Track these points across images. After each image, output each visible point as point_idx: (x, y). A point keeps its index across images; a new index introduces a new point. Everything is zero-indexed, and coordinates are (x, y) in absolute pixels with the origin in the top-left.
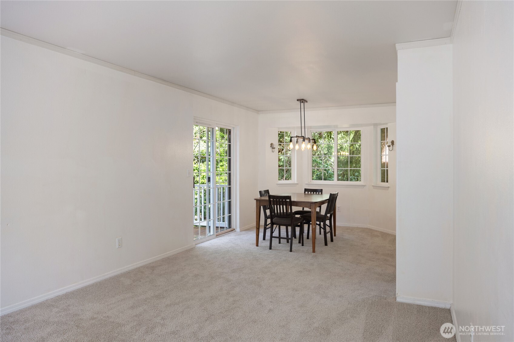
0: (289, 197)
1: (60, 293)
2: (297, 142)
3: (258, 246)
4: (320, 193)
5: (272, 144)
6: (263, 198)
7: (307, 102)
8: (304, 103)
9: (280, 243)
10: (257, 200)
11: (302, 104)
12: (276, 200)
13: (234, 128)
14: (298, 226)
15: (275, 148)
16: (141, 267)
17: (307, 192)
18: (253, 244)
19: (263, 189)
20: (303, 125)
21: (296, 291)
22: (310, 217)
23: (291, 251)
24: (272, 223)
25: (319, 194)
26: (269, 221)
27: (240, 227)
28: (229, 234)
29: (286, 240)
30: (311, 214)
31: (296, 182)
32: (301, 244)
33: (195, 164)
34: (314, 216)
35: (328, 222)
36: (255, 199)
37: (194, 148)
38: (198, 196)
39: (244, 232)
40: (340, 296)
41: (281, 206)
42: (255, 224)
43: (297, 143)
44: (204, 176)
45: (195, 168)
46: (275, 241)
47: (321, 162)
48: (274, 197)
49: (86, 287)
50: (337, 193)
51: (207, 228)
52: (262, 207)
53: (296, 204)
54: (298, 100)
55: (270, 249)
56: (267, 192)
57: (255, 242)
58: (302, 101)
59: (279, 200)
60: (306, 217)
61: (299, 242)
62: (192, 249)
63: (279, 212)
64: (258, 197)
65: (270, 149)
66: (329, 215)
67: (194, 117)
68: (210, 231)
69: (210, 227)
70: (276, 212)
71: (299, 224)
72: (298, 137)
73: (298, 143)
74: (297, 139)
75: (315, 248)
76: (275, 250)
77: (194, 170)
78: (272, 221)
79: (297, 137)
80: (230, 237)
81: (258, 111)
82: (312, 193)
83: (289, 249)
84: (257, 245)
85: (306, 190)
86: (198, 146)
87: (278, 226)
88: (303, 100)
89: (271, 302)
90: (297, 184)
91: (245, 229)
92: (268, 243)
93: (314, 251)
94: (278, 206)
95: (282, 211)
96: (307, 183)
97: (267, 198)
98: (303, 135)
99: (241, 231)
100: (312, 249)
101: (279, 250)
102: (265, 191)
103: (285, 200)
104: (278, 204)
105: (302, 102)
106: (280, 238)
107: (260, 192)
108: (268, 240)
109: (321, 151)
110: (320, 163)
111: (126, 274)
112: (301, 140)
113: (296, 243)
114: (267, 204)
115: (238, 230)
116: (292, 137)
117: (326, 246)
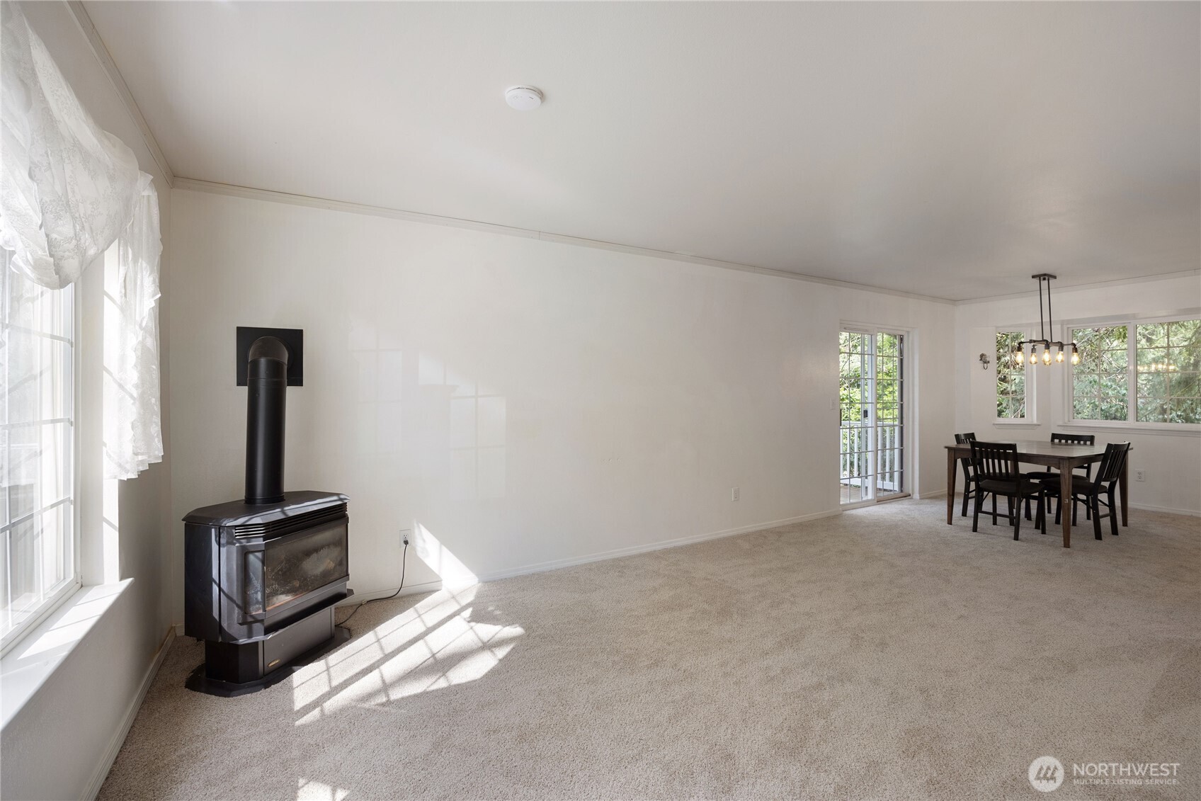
0: (1013, 447)
1: (669, 546)
2: (1033, 350)
3: (951, 524)
4: (1088, 443)
5: (982, 356)
6: (962, 446)
7: (1055, 277)
8: (1048, 280)
9: (995, 523)
10: (949, 449)
11: (1045, 283)
12: (986, 451)
13: (908, 332)
14: (1035, 498)
15: (989, 362)
16: (764, 530)
17: (1057, 441)
18: (942, 520)
19: (962, 432)
20: (1046, 319)
21: (1017, 599)
22: (1059, 483)
23: (1016, 538)
24: (979, 490)
25: (1085, 444)
26: (973, 486)
27: (920, 493)
28: (900, 502)
29: (1008, 519)
30: (1060, 480)
31: (1035, 422)
32: (1040, 531)
33: (845, 389)
34: (1067, 482)
35: (1103, 497)
36: (946, 447)
37: (841, 364)
38: (847, 442)
39: (927, 501)
40: (1112, 625)
41: (996, 461)
42: (945, 490)
43: (1032, 352)
44: (859, 409)
45: (845, 397)
46: (984, 521)
47: (1109, 384)
48: (981, 445)
49: (696, 544)
50: (1127, 443)
51: (863, 489)
52: (959, 461)
53: (1028, 458)
54: (1033, 277)
55: (973, 531)
56: (972, 435)
57: (946, 517)
58: (1044, 277)
59: (992, 450)
60: (1050, 485)
61: (1037, 527)
62: (837, 517)
63: (991, 471)
64: (953, 443)
65: (980, 364)
66: (1106, 484)
67: (841, 320)
68: (867, 494)
69: (867, 488)
70: (986, 472)
71: (1037, 494)
72: (1035, 341)
73: (1035, 352)
74: (1034, 346)
75: (1069, 540)
76: (984, 533)
77: (843, 399)
78: (977, 485)
79: (1031, 341)
80: (901, 506)
81: (954, 301)
82: (1070, 442)
83: (1013, 535)
84: (950, 522)
85: (1054, 436)
86: (848, 363)
87: (991, 494)
88: (1045, 275)
89: (965, 606)
90: (1039, 425)
91: (927, 496)
92: (971, 522)
93: (1067, 545)
94: (990, 460)
95: (997, 471)
96: (1061, 423)
97: (968, 446)
98: (1047, 337)
99: (921, 499)
100: (1063, 543)
101: (991, 534)
102: (965, 435)
103: (1005, 451)
104: (990, 456)
105: (1044, 279)
106: (995, 514)
107: (957, 436)
108: (971, 517)
109: (1113, 362)
110: (1107, 386)
111: (745, 537)
112: (1041, 347)
113: (1031, 528)
114: (970, 456)
115: (916, 496)
116: (1022, 343)
117: (1099, 541)
